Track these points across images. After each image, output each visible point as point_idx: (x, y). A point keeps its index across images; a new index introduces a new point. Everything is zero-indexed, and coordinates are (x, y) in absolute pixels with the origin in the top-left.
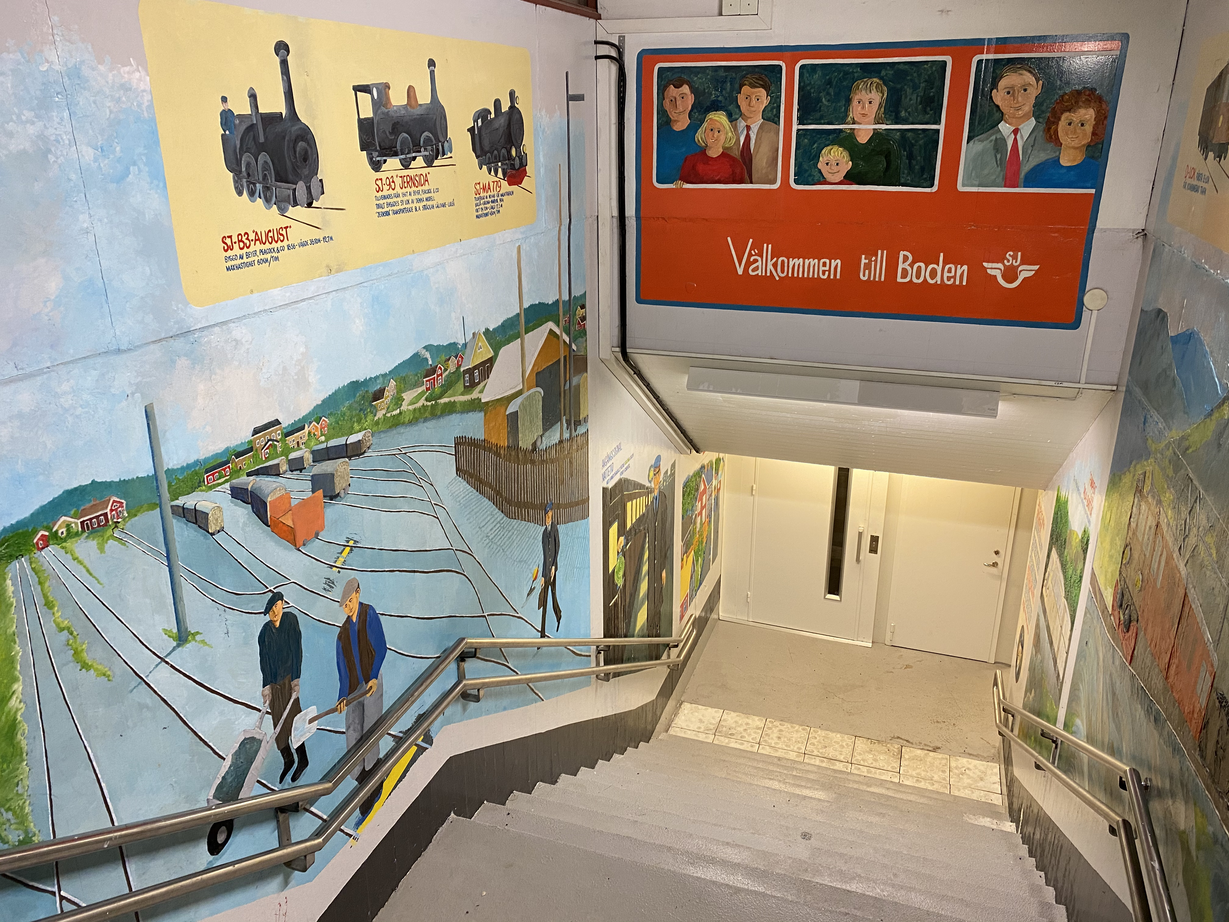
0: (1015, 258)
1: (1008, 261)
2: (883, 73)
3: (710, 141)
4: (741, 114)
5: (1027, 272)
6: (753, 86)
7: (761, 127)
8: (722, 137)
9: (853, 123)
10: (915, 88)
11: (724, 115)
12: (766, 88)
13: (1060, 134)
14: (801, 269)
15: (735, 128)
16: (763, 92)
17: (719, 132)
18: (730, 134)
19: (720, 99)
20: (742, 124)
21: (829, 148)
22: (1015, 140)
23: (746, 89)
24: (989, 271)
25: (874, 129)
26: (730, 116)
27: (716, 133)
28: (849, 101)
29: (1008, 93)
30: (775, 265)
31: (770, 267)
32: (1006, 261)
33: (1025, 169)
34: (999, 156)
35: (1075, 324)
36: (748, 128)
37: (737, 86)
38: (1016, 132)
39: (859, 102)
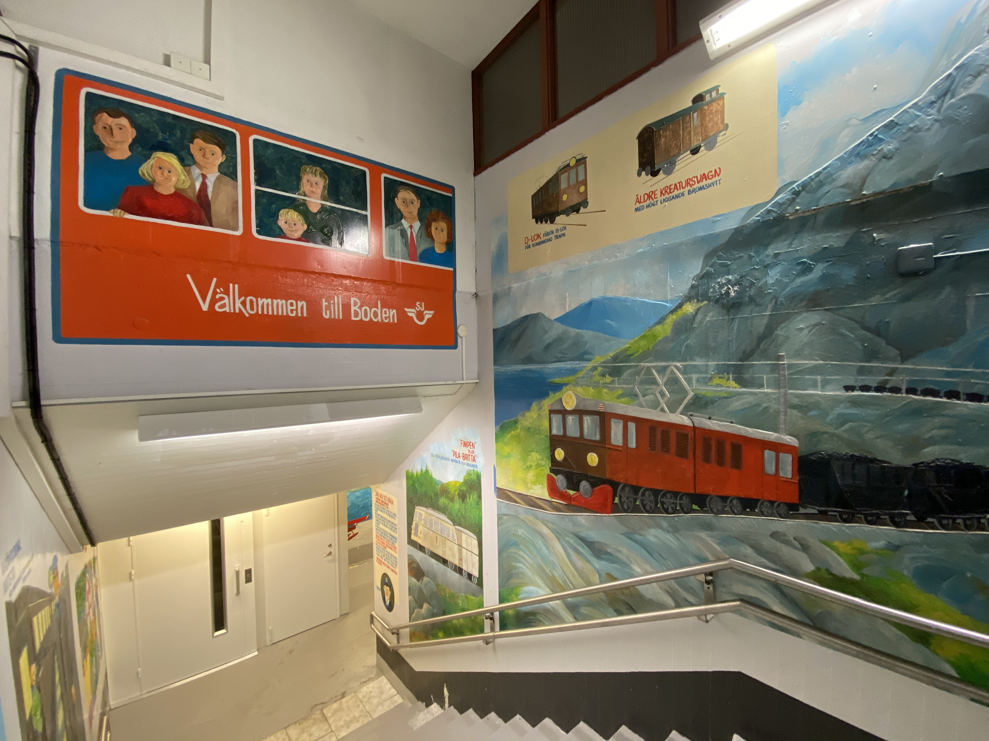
0: (421, 306)
1: (418, 308)
2: (324, 165)
3: (159, 178)
4: (195, 163)
5: (428, 314)
6: (206, 141)
7: (218, 178)
8: (174, 179)
9: (305, 195)
10: (348, 183)
11: (174, 158)
12: (222, 147)
13: (433, 234)
14: (270, 308)
15: (189, 173)
16: (218, 150)
17: (169, 172)
18: (183, 177)
19: (168, 142)
20: (196, 171)
21: (286, 210)
22: (411, 233)
23: (198, 142)
24: (409, 314)
25: (322, 204)
26: (182, 160)
27: (166, 173)
28: (299, 179)
29: (404, 202)
30: (244, 303)
31: (238, 305)
32: (416, 308)
33: (419, 251)
34: (404, 240)
35: (455, 347)
36: (204, 177)
37: (188, 136)
38: (411, 227)
39: (308, 181)
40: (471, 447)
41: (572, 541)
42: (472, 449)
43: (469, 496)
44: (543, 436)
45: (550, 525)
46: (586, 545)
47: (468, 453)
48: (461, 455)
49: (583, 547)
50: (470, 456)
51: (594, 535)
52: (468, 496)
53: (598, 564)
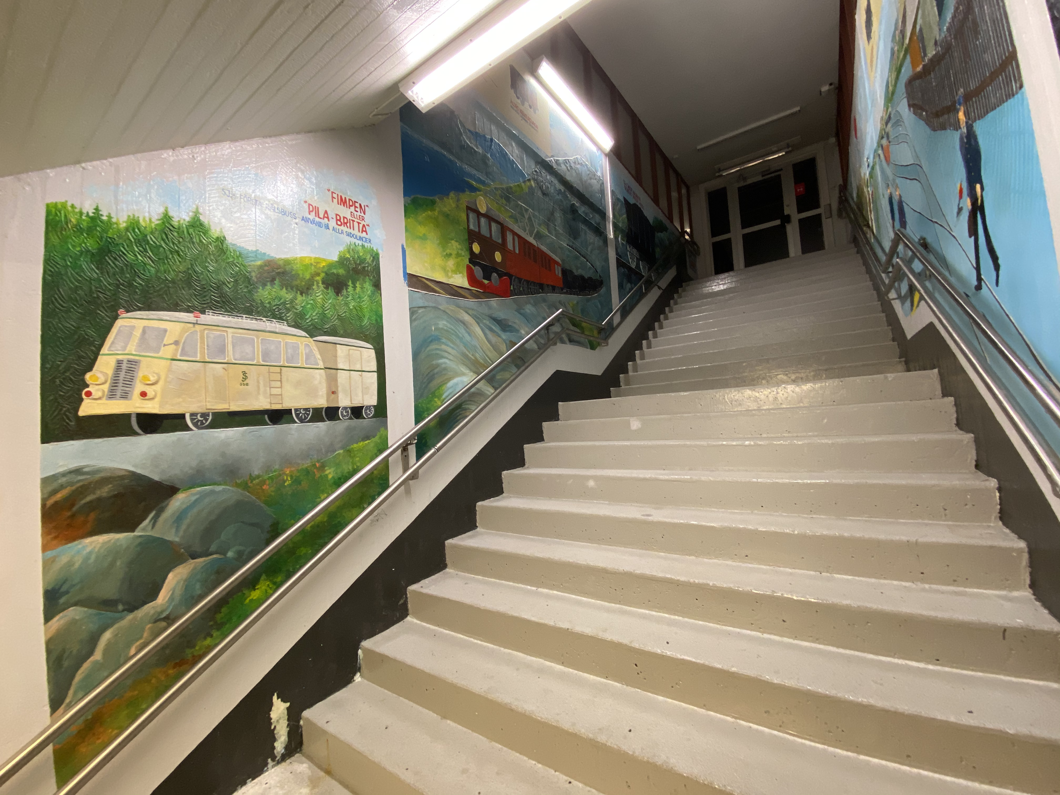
40: (358, 210)
41: (488, 323)
42: (359, 214)
43: (354, 284)
44: (462, 228)
45: (470, 312)
46: (498, 323)
47: (349, 217)
48: (331, 215)
49: (495, 326)
50: (356, 224)
51: (501, 315)
52: (350, 283)
53: (504, 336)
